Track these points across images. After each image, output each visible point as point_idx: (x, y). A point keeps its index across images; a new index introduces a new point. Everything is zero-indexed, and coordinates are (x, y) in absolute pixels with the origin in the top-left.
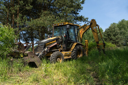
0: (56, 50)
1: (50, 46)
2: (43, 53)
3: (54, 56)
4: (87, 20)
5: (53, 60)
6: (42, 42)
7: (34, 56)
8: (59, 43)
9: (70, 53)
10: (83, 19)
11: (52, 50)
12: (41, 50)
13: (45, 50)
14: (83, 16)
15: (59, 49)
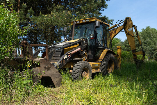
0: (79, 59)
1: (72, 52)
2: (60, 62)
3: (79, 68)
4: (111, 22)
5: (77, 74)
6: (58, 46)
7: (50, 67)
8: (83, 49)
9: (98, 64)
10: (106, 21)
11: (74, 59)
12: (55, 58)
13: (64, 58)
14: (107, 17)
15: (82, 58)
